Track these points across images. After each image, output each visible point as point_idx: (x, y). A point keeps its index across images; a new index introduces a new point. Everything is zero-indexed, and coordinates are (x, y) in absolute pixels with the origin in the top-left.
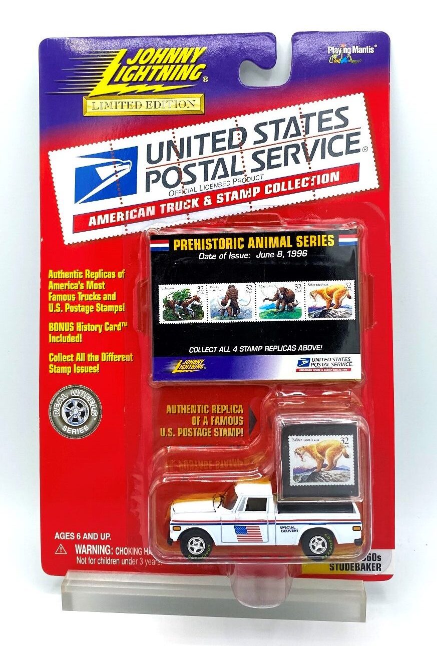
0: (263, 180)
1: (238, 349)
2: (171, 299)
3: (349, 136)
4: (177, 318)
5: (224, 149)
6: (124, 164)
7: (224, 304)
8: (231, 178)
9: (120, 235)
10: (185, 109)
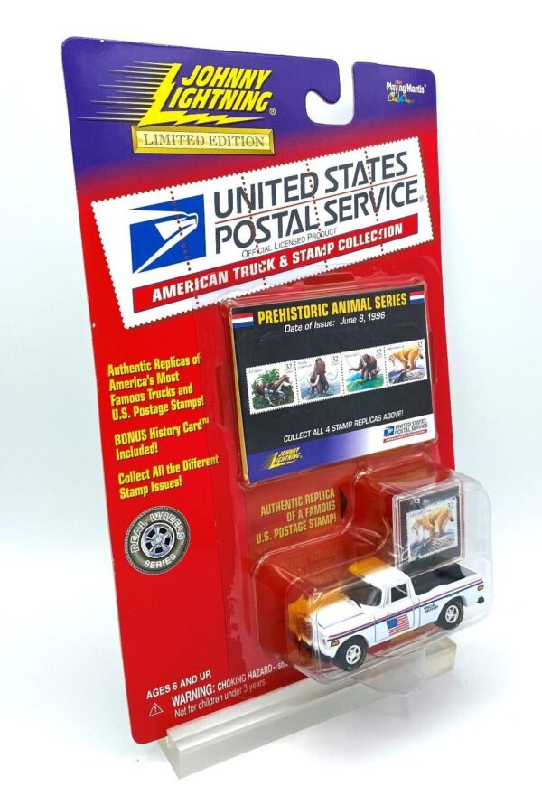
0: (336, 234)
1: (331, 429)
3: (408, 184)
4: (267, 405)
6: (189, 218)
7: (313, 381)
10: (254, 147)
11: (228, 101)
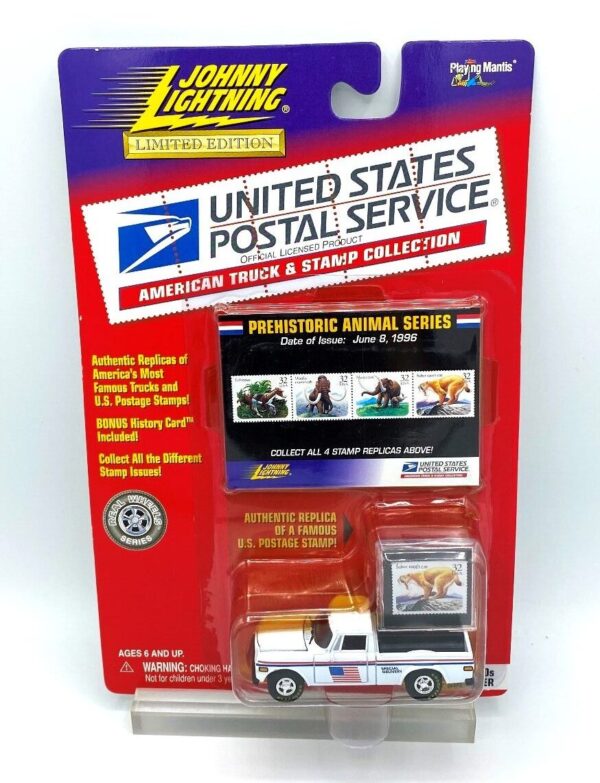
0: (362, 242)
1: (331, 452)
2: (247, 393)
3: (474, 185)
4: (254, 415)
5: (311, 202)
6: (181, 222)
7: (313, 398)
8: (320, 241)
9: (180, 311)
10: (260, 149)
11: (232, 101)
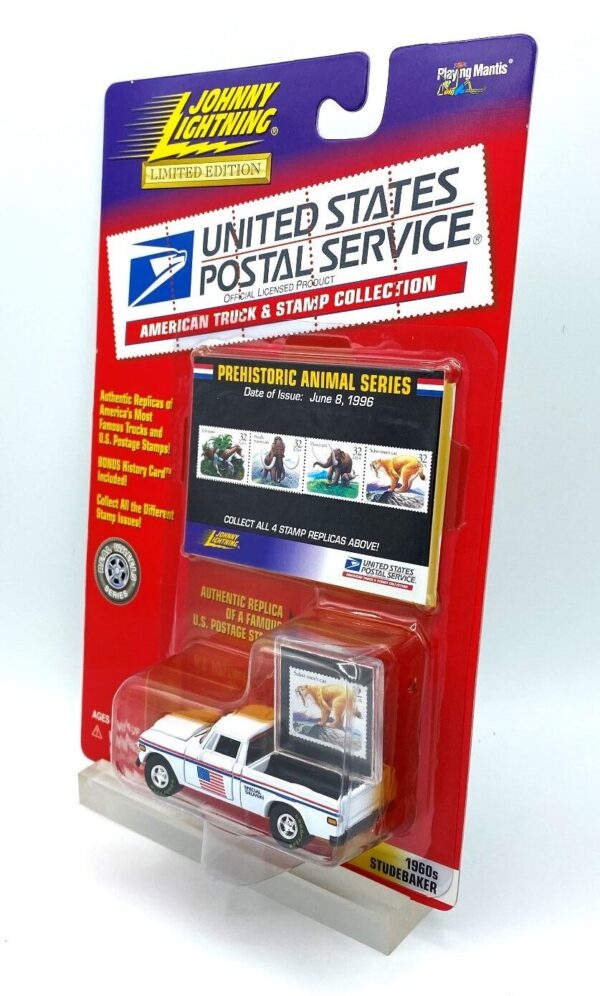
2: (211, 446)
3: (454, 217)
4: (215, 472)
5: (288, 235)
6: (179, 255)
7: (268, 462)
9: (171, 351)
10: (249, 176)
11: (229, 125)
